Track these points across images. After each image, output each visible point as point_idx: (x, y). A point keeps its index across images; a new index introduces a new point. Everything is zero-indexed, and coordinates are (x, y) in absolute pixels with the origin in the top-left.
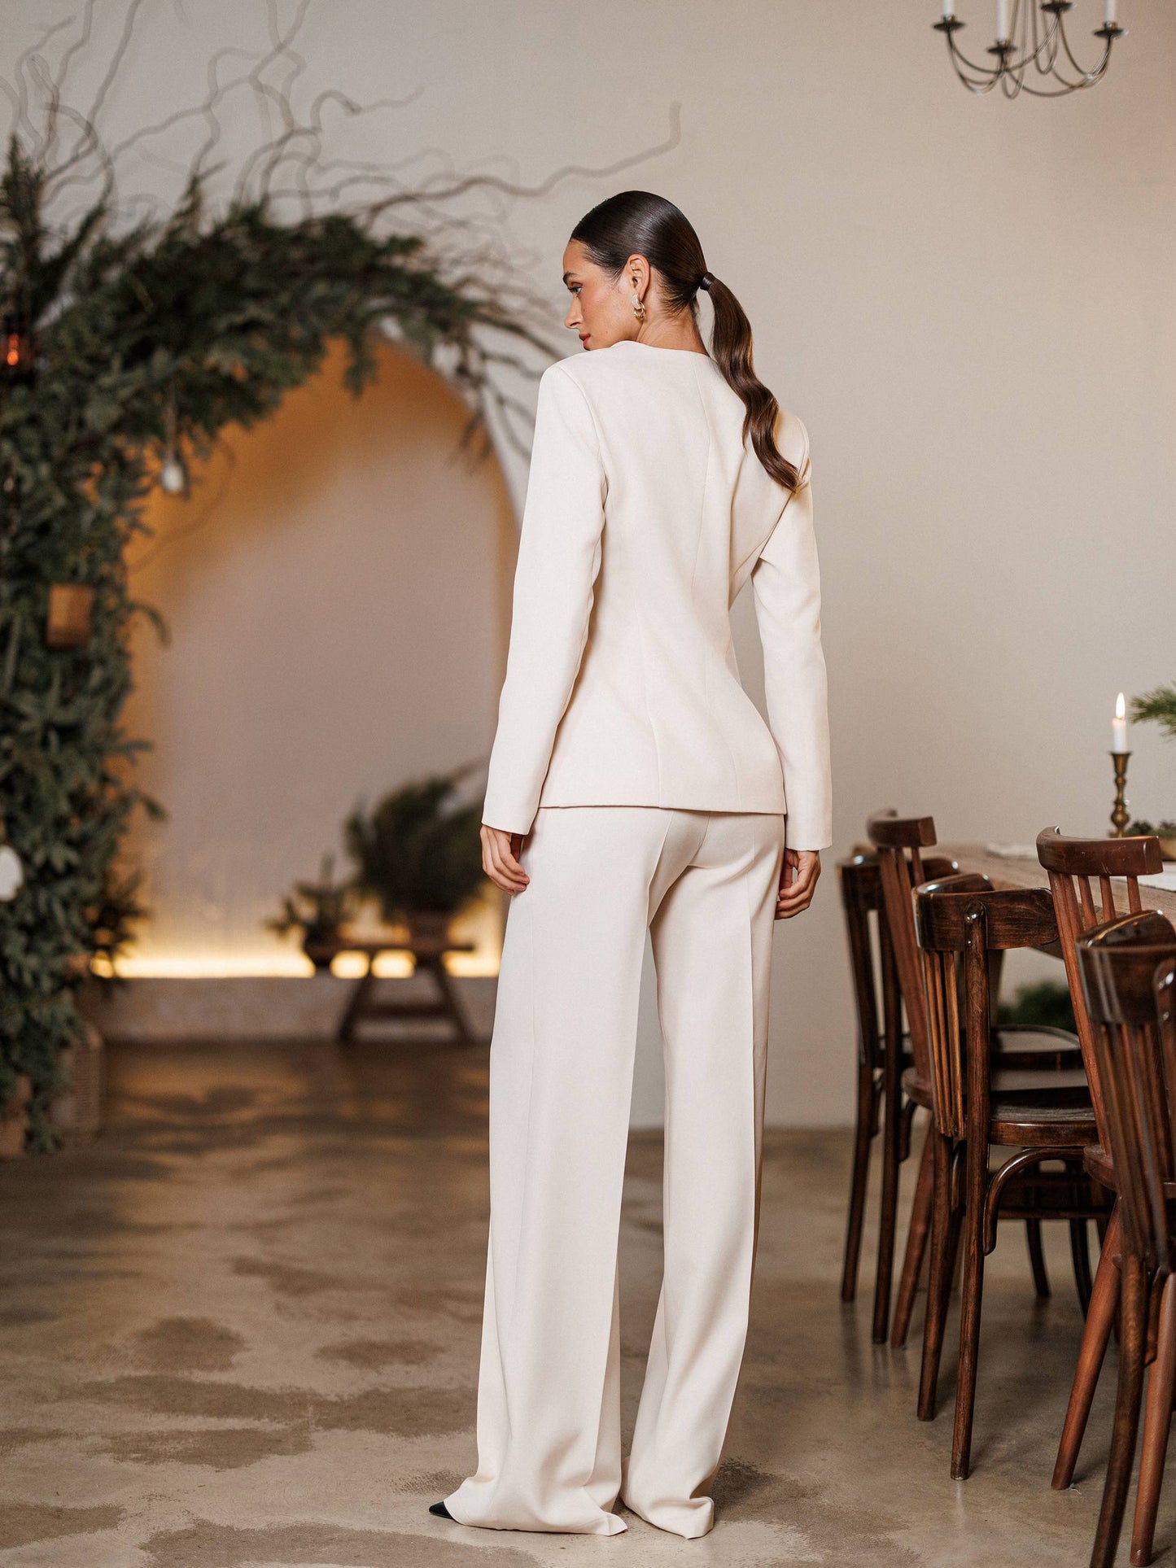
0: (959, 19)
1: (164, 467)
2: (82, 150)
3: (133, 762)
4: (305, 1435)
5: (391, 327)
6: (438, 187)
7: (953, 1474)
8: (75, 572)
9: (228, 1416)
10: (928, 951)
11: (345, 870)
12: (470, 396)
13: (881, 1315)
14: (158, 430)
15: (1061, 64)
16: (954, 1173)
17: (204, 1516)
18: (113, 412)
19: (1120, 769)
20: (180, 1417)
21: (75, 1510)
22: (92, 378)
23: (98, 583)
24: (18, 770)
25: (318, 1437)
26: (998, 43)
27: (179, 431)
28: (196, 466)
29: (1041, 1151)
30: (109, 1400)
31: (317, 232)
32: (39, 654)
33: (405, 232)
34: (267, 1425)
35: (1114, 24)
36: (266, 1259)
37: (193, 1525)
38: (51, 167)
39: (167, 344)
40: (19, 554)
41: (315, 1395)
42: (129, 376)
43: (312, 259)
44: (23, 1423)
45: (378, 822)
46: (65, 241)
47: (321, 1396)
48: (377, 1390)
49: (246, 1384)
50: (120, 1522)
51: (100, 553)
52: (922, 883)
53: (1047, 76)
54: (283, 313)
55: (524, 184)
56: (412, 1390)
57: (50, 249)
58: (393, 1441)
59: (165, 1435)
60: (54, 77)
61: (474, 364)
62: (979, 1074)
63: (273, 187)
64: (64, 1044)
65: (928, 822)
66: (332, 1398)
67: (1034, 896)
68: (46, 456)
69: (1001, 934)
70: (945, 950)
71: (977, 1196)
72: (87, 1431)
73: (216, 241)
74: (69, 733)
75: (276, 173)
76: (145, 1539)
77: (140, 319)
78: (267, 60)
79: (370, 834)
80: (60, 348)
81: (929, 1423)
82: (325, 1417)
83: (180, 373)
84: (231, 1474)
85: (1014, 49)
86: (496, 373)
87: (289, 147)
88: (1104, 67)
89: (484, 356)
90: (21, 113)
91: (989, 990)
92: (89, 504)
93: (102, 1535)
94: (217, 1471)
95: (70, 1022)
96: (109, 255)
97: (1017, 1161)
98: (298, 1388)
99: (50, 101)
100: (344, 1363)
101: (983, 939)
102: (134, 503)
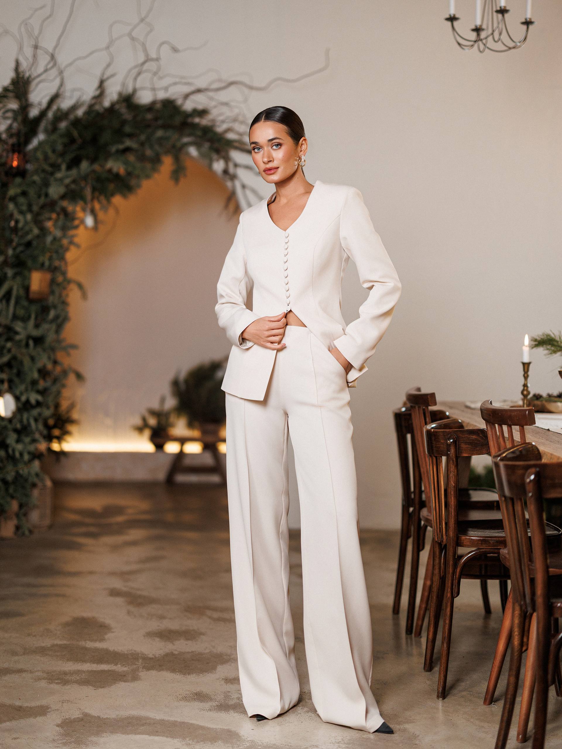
0: (457, 16)
1: (85, 216)
2: (49, 66)
3: (69, 355)
4: (137, 673)
5: (193, 151)
6: (215, 86)
7: (438, 697)
8: (43, 265)
9: (102, 664)
10: (431, 456)
11: (171, 403)
12: (229, 184)
13: (410, 622)
14: (83, 198)
15: (504, 37)
16: (442, 559)
17: (87, 711)
18: (62, 190)
19: (526, 370)
20: (79, 664)
21: (27, 707)
22: (52, 174)
23: (53, 270)
24: (14, 358)
25: (143, 674)
26: (476, 26)
27: (92, 199)
28: (101, 215)
29: (481, 550)
30: (47, 655)
31: (158, 106)
32: (25, 303)
33: (200, 107)
34: (119, 668)
35: (530, 19)
36: (125, 589)
37: (82, 715)
38: (35, 74)
39: (88, 158)
40: (17, 257)
41: (143, 654)
42: (70, 173)
43: (156, 119)
44: (6, 665)
45: (186, 381)
46: (40, 109)
47: (146, 655)
48: (172, 653)
49: (111, 649)
50: (48, 713)
51: (55, 256)
52: (430, 423)
53: (498, 43)
54: (142, 144)
55: (256, 84)
56: (188, 653)
57: (34, 113)
58: (178, 677)
59: (72, 672)
60: (36, 32)
61: (231, 170)
62: (453, 514)
63: (138, 85)
64: (34, 485)
65: (433, 395)
66: (151, 656)
67: (479, 432)
68: (30, 210)
69: (463, 449)
70: (438, 456)
71: (451, 571)
72: (35, 669)
73: (111, 110)
74: (39, 341)
75: (139, 79)
76: (59, 722)
77: (75, 146)
78: (135, 27)
79: (183, 387)
80: (37, 159)
81: (429, 673)
82: (147, 665)
83: (94, 171)
84: (101, 691)
85: (483, 30)
86: (241, 173)
87: (146, 67)
88: (525, 39)
89: (236, 165)
90: (21, 48)
91: (458, 475)
92: (50, 233)
93: (39, 719)
94: (94, 689)
95: (37, 475)
96: (61, 115)
97: (470, 555)
98: (135, 651)
99: (34, 44)
100: (157, 639)
101: (456, 451)
102: (72, 232)
